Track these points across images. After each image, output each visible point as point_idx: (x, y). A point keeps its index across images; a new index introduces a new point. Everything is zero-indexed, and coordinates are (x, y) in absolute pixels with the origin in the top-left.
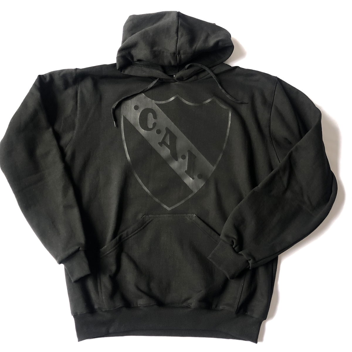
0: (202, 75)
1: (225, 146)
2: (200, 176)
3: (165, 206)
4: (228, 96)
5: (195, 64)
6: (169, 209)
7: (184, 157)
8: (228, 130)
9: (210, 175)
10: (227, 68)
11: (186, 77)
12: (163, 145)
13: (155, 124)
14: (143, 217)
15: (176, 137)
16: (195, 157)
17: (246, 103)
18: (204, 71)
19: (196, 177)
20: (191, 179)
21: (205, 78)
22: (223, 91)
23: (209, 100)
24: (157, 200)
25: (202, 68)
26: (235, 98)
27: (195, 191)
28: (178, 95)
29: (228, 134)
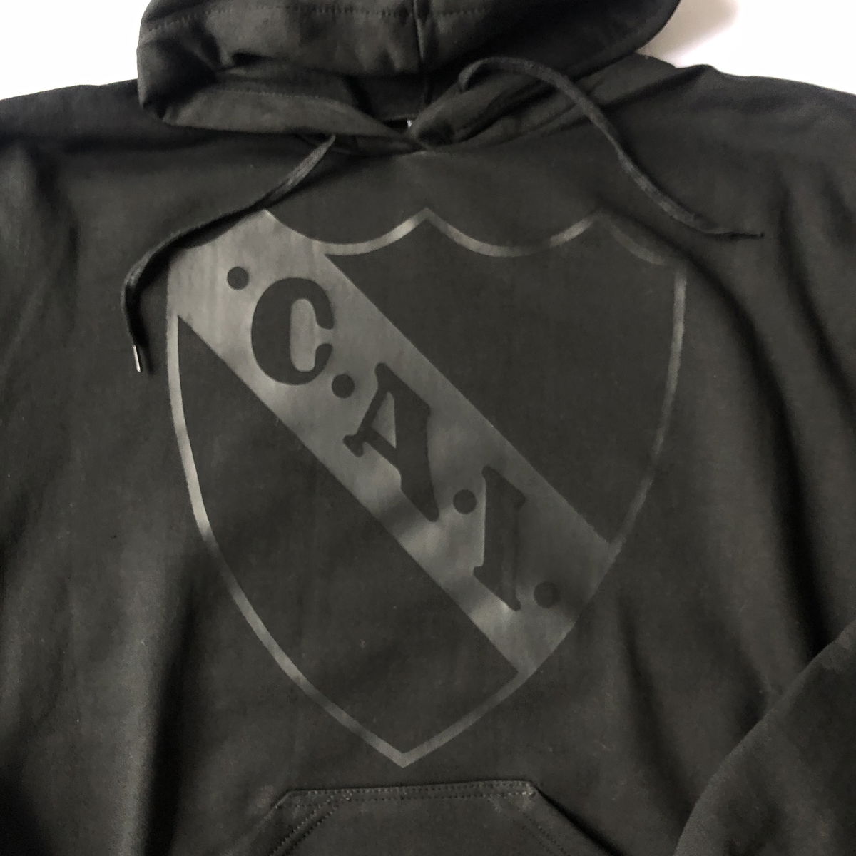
0: (538, 115)
1: (661, 440)
2: (551, 595)
3: (384, 748)
4: (666, 206)
5: (503, 61)
6: (403, 760)
7: (465, 502)
8: (675, 365)
9: (595, 584)
10: (655, 77)
11: (464, 127)
12: (367, 447)
13: (324, 353)
14: (279, 803)
15: (428, 408)
16: (520, 500)
17: (753, 236)
18: (549, 92)
19: (528, 597)
20: (505, 607)
21: (555, 124)
22: (643, 183)
23: (576, 230)
24: (343, 717)
25: (538, 82)
26: (698, 216)
27: (528, 666)
28: (428, 213)
29: (672, 386)
